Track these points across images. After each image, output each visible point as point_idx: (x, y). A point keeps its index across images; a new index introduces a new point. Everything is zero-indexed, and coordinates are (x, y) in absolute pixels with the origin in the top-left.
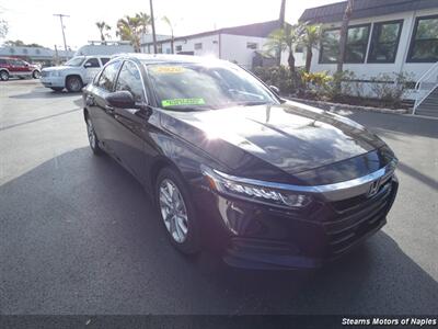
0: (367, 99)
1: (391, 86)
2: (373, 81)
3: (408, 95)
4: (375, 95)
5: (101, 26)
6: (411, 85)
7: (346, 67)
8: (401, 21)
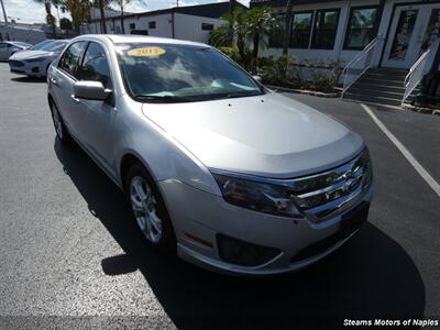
7: (290, 52)
8: (338, 10)
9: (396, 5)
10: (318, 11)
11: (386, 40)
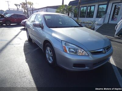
2: (87, 23)
9: (113, 3)
10: (88, 6)
11: (110, 14)
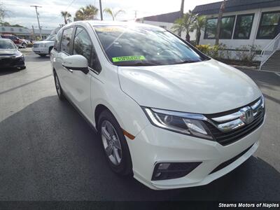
0: (233, 60)
1: (247, 53)
2: (237, 50)
3: (257, 58)
4: (238, 58)
5: (64, 14)
6: (259, 52)
7: (221, 41)
8: (253, 15)
